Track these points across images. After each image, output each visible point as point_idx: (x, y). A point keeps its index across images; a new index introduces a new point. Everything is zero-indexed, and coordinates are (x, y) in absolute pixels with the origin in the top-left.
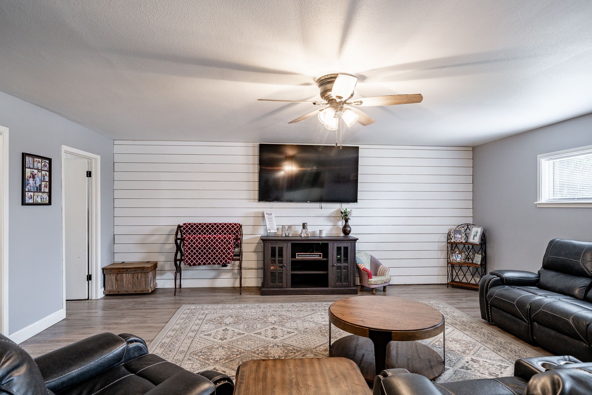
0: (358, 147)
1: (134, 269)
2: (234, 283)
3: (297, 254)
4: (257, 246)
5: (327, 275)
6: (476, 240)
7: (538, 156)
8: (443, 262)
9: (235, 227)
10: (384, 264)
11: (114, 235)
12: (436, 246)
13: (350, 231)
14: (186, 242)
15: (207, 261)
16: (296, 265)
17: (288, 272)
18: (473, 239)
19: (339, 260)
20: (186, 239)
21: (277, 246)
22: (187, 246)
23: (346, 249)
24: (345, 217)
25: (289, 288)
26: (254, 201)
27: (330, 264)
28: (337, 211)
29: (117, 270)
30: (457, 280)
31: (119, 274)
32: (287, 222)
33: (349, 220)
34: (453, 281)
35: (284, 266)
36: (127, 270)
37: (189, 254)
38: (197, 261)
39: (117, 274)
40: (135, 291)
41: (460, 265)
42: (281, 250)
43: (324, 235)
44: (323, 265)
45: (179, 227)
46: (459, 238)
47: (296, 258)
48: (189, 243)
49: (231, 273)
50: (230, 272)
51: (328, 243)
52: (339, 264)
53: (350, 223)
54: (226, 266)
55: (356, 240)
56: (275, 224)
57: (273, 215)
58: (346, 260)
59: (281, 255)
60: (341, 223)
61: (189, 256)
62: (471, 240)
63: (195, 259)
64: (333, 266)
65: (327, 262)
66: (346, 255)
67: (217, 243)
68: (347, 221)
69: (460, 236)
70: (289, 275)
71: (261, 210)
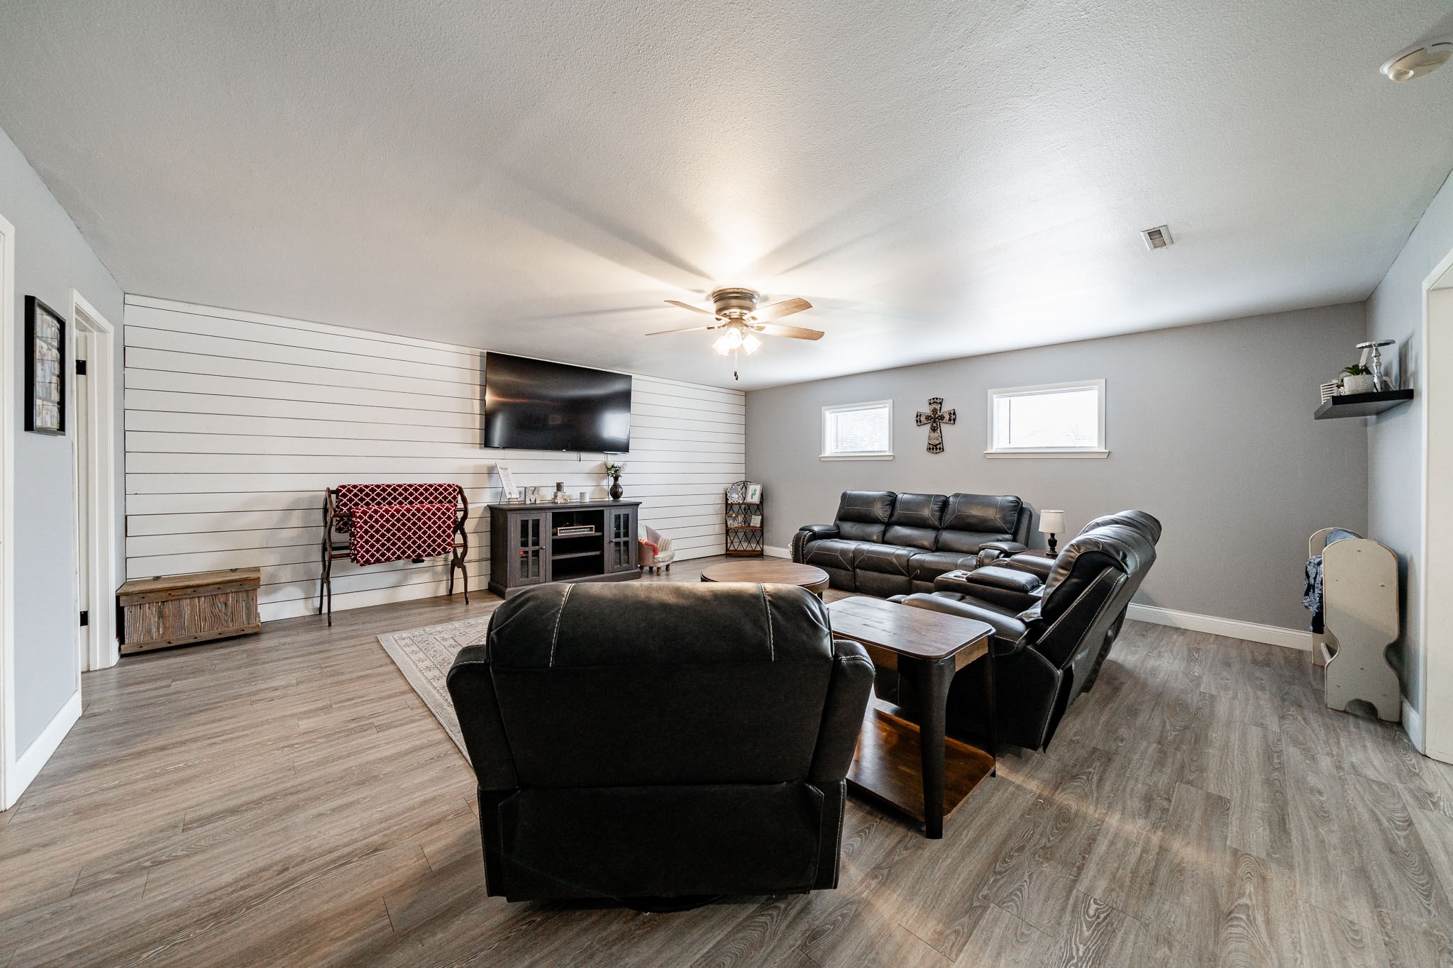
0: (631, 376)
1: (218, 586)
2: (436, 590)
3: (559, 528)
4: (479, 522)
5: (601, 557)
6: (756, 500)
7: (823, 408)
8: (719, 529)
9: (451, 490)
10: (664, 535)
11: (126, 518)
12: (711, 510)
13: (622, 493)
14: (359, 520)
15: (404, 552)
16: (559, 546)
17: (547, 557)
18: (752, 498)
19: (617, 535)
20: (358, 515)
21: (531, 517)
22: (361, 527)
23: (627, 516)
24: (615, 473)
25: (549, 582)
26: (473, 447)
27: (606, 540)
28: (601, 465)
29: (164, 595)
30: (732, 548)
31: (170, 602)
32: (530, 482)
33: (620, 478)
34: (727, 550)
35: (542, 548)
36: (195, 591)
37: (367, 542)
38: (383, 555)
39: (162, 602)
40: (220, 634)
41: (736, 531)
42: (536, 524)
43: (587, 500)
44: (596, 543)
45: (330, 492)
46: (735, 498)
47: (557, 535)
48: (366, 522)
49: (430, 573)
50: (427, 571)
51: (603, 511)
52: (617, 540)
53: (620, 482)
54: (423, 561)
55: (637, 504)
56: (514, 485)
57: (509, 471)
58: (626, 535)
59: (536, 533)
60: (608, 483)
61: (367, 547)
62: (749, 500)
63: (378, 550)
64: (611, 542)
65: (602, 537)
66: (626, 527)
68: (616, 479)
69: (737, 496)
70: (549, 561)
71: (492, 463)
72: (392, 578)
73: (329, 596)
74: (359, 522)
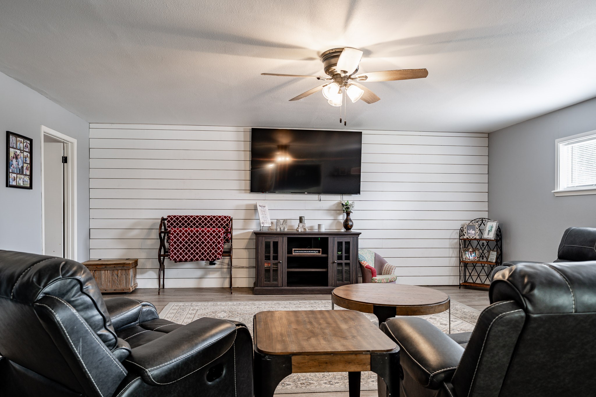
0: (361, 132)
1: (114, 266)
2: (223, 283)
3: (293, 249)
4: (248, 242)
5: (326, 273)
7: (557, 140)
8: (455, 261)
9: (225, 220)
10: (389, 262)
11: (90, 229)
12: (447, 244)
13: (352, 226)
14: (171, 236)
15: (194, 257)
16: (292, 261)
17: (283, 268)
18: (488, 234)
19: (340, 258)
20: (171, 232)
21: (272, 240)
22: (173, 240)
23: (348, 243)
24: (347, 209)
25: (285, 286)
26: (245, 193)
27: (330, 261)
28: (338, 204)
29: (95, 267)
30: (471, 281)
31: (97, 271)
32: (282, 216)
33: (351, 214)
34: (465, 282)
35: (280, 262)
36: (106, 267)
37: (175, 248)
38: (183, 257)
39: (94, 271)
40: (115, 290)
41: (474, 264)
42: (276, 244)
43: (323, 230)
44: (323, 262)
45: (163, 219)
46: (472, 234)
47: (292, 254)
48: (175, 237)
49: (220, 272)
50: (218, 271)
51: (328, 238)
52: (340, 261)
53: (352, 216)
54: (215, 264)
55: (358, 234)
56: (269, 219)
57: (267, 208)
58: (347, 258)
59: (276, 251)
60: (342, 218)
61: (175, 251)
62: (486, 236)
63: (181, 254)
64: (334, 262)
65: (327, 258)
66: (348, 251)
67: (206, 237)
68: (348, 214)
69: (473, 232)
70: (285, 273)
71: (254, 202)
72: (199, 273)
73: (164, 278)
74: (171, 237)
